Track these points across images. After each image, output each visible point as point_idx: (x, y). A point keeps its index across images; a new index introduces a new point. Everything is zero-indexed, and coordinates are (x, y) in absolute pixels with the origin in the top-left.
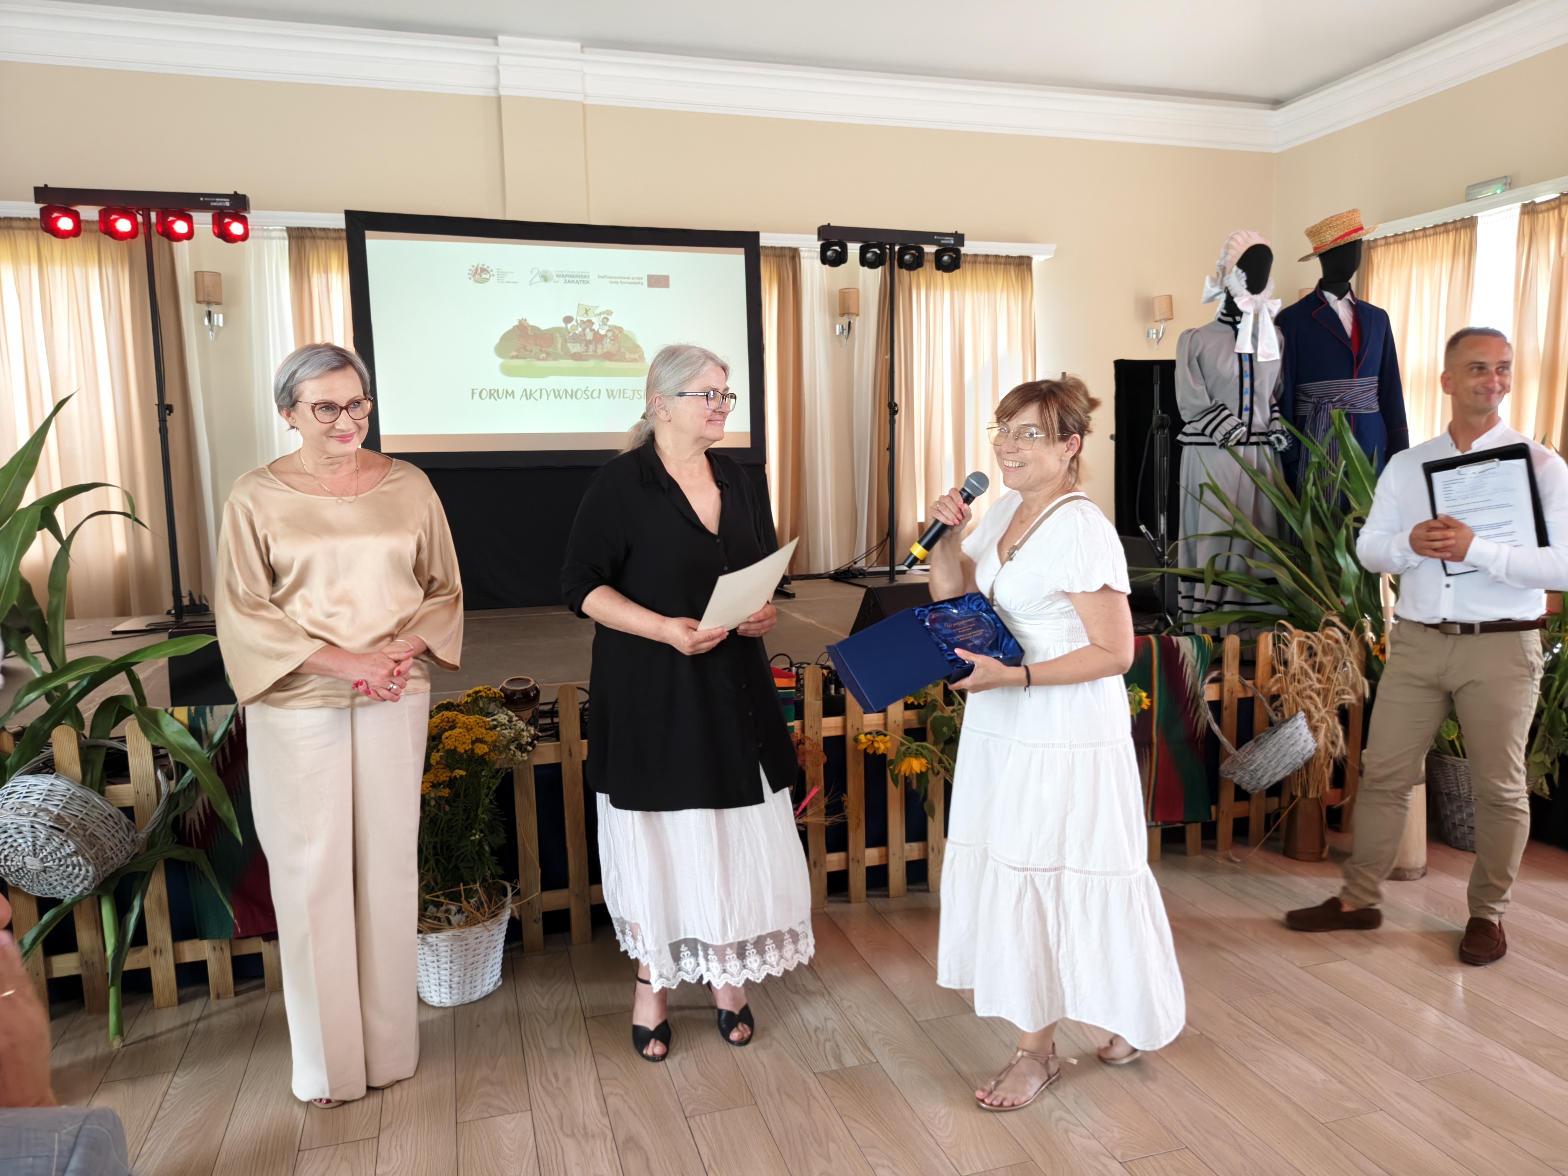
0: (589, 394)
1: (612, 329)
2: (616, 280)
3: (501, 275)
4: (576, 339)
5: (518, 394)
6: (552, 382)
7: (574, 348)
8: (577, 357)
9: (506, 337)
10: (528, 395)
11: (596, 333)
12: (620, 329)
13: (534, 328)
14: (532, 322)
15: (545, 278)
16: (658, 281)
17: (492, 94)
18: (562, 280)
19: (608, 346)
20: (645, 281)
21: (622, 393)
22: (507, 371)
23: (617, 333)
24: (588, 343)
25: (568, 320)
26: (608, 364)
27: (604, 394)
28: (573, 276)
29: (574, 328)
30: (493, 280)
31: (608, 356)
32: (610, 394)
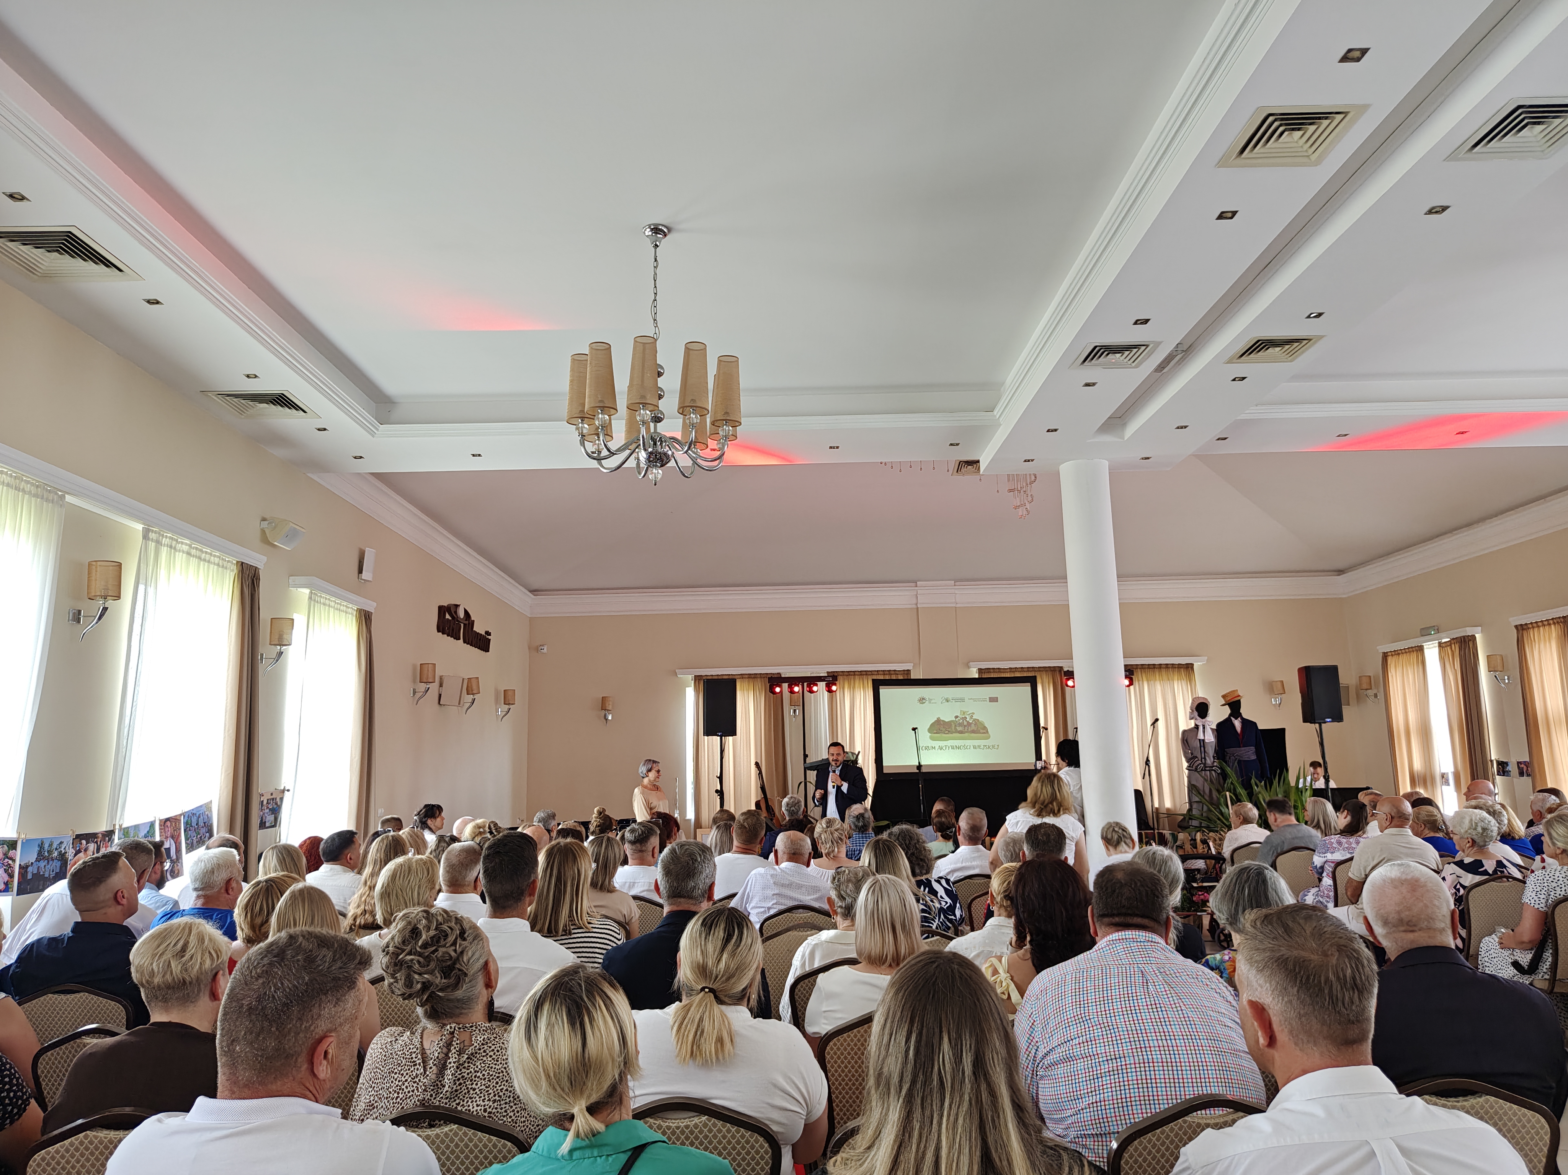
0: (965, 747)
1: (975, 720)
2: (975, 700)
3: (930, 700)
4: (960, 725)
5: (936, 748)
6: (950, 743)
7: (959, 729)
8: (961, 732)
9: (932, 725)
10: (941, 748)
11: (968, 722)
12: (978, 720)
13: (943, 721)
14: (942, 719)
15: (947, 701)
16: (993, 700)
17: (914, 606)
18: (953, 701)
19: (973, 727)
20: (988, 700)
21: (979, 747)
22: (932, 738)
23: (976, 721)
24: (965, 726)
25: (957, 717)
26: (973, 735)
27: (972, 747)
28: (959, 700)
29: (959, 720)
30: (927, 702)
31: (973, 732)
32: (975, 747)
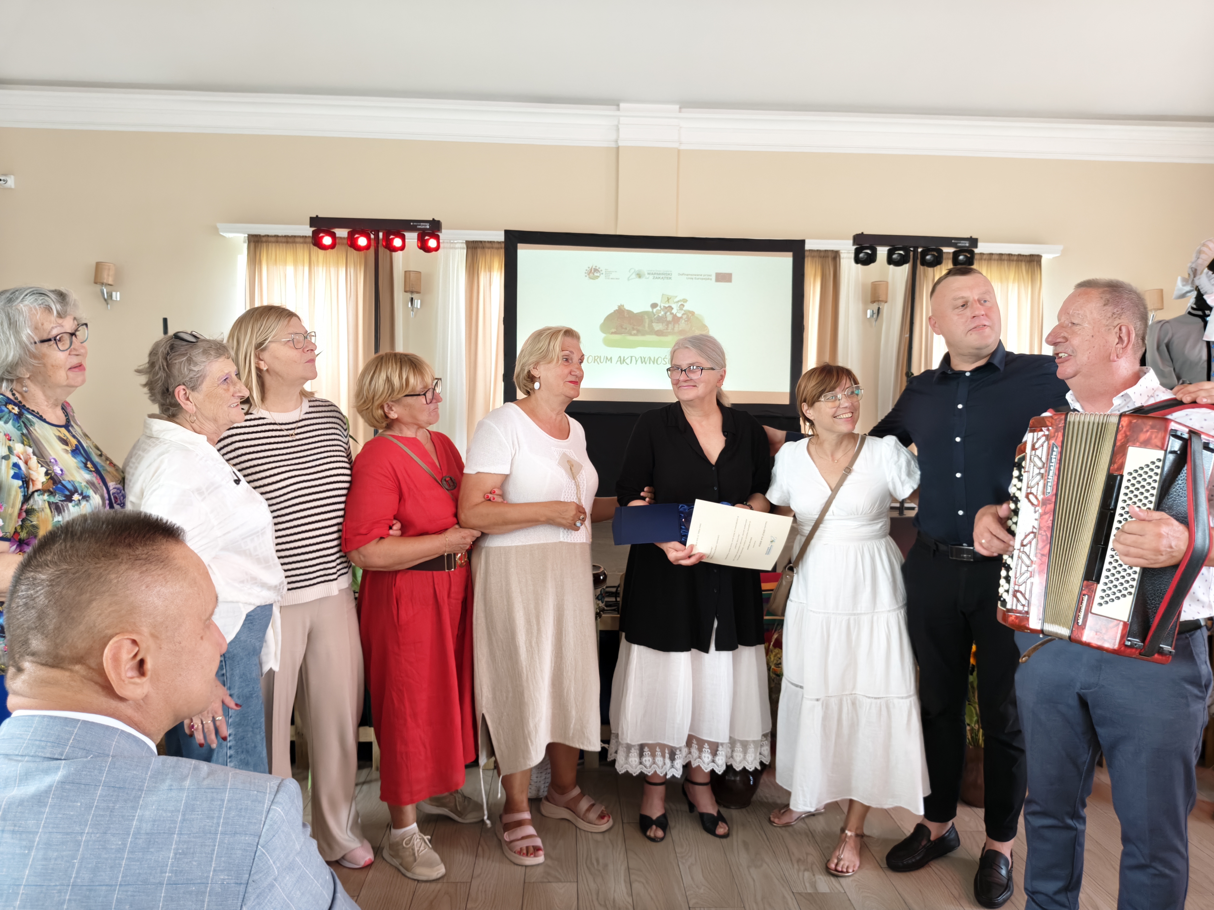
1: (687, 313)
2: (691, 277)
4: (660, 320)
5: (615, 360)
6: (640, 352)
7: (657, 327)
8: (659, 333)
9: (609, 319)
10: (622, 360)
11: (674, 316)
12: (693, 313)
13: (629, 312)
14: (627, 307)
15: (639, 275)
16: (724, 278)
17: (613, 145)
18: (651, 277)
19: (683, 326)
20: (714, 277)
22: (608, 343)
23: (690, 316)
24: (669, 323)
25: (654, 306)
28: (660, 274)
29: (658, 312)
